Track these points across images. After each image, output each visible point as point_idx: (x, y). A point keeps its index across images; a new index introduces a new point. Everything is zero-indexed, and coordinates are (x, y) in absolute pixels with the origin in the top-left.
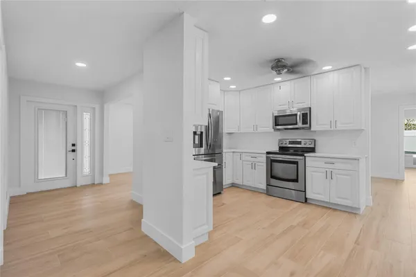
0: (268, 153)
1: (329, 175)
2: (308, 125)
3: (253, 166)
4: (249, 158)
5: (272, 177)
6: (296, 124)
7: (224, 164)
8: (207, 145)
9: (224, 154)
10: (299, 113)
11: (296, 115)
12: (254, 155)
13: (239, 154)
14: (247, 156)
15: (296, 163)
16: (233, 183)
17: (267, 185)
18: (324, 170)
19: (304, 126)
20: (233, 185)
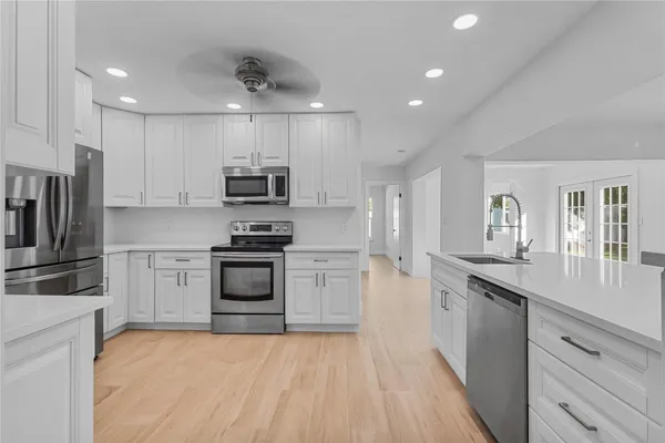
0: (214, 249)
1: (320, 280)
2: (285, 198)
3: (182, 279)
4: (172, 263)
5: (225, 296)
6: (266, 194)
7: (105, 284)
8: (53, 239)
9: (105, 258)
10: (270, 176)
11: (265, 178)
12: (182, 256)
13: (146, 255)
14: (165, 258)
15: (270, 265)
16: (127, 324)
17: (213, 314)
18: (313, 273)
19: (280, 198)
20: (129, 329)
